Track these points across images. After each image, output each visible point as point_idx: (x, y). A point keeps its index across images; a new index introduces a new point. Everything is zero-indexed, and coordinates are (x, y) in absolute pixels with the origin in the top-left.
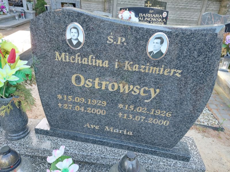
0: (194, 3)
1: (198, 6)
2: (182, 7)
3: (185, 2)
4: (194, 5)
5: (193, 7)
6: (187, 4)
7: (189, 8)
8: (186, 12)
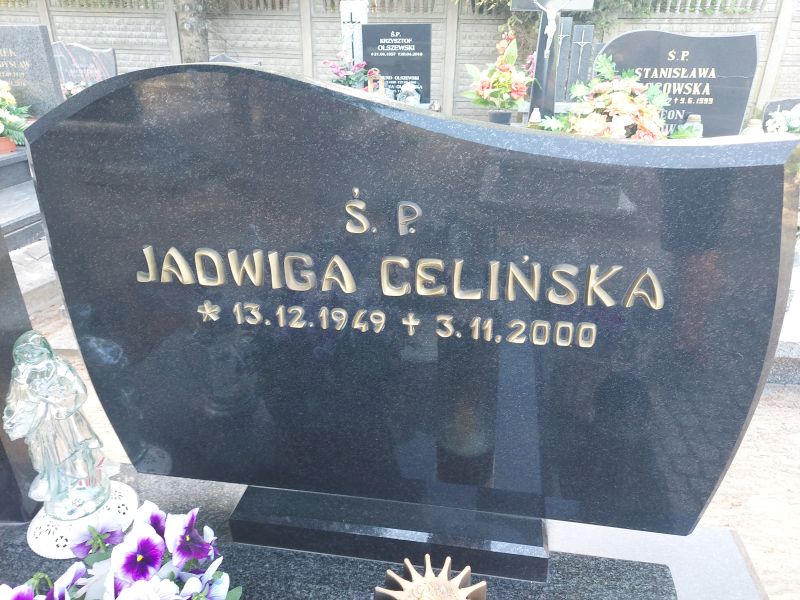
0: (143, 27)
1: (159, 34)
2: (114, 39)
3: (118, 27)
4: (148, 33)
5: (145, 40)
6: (125, 29)
7: (135, 44)
8: (132, 56)
